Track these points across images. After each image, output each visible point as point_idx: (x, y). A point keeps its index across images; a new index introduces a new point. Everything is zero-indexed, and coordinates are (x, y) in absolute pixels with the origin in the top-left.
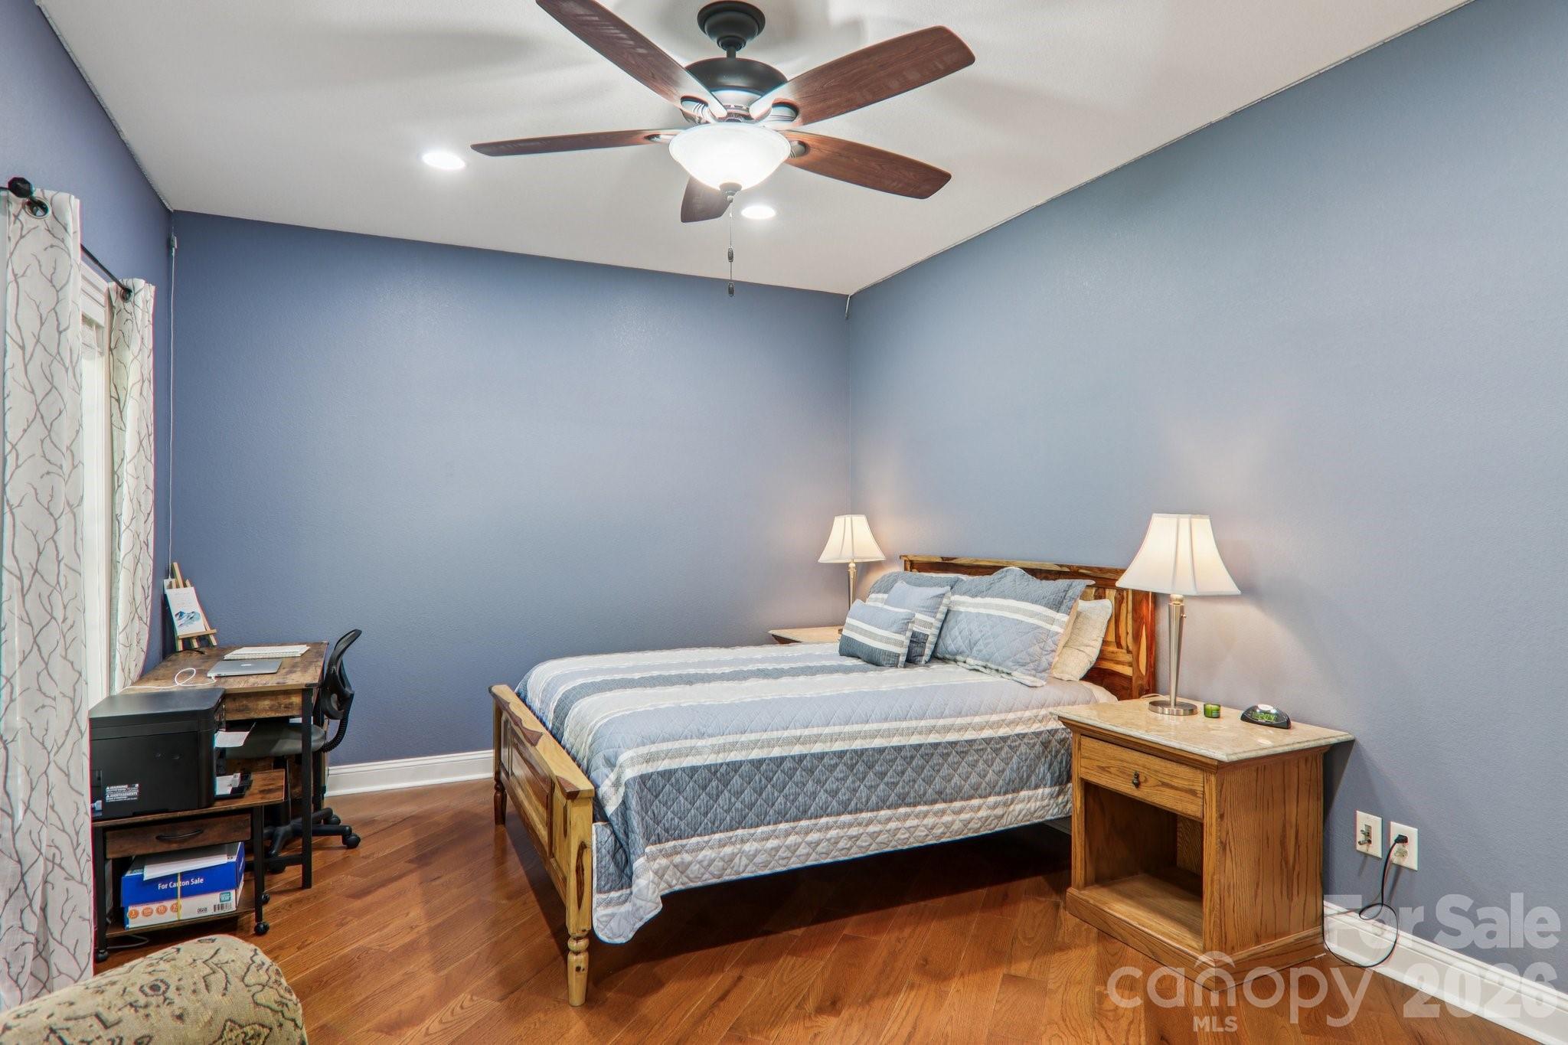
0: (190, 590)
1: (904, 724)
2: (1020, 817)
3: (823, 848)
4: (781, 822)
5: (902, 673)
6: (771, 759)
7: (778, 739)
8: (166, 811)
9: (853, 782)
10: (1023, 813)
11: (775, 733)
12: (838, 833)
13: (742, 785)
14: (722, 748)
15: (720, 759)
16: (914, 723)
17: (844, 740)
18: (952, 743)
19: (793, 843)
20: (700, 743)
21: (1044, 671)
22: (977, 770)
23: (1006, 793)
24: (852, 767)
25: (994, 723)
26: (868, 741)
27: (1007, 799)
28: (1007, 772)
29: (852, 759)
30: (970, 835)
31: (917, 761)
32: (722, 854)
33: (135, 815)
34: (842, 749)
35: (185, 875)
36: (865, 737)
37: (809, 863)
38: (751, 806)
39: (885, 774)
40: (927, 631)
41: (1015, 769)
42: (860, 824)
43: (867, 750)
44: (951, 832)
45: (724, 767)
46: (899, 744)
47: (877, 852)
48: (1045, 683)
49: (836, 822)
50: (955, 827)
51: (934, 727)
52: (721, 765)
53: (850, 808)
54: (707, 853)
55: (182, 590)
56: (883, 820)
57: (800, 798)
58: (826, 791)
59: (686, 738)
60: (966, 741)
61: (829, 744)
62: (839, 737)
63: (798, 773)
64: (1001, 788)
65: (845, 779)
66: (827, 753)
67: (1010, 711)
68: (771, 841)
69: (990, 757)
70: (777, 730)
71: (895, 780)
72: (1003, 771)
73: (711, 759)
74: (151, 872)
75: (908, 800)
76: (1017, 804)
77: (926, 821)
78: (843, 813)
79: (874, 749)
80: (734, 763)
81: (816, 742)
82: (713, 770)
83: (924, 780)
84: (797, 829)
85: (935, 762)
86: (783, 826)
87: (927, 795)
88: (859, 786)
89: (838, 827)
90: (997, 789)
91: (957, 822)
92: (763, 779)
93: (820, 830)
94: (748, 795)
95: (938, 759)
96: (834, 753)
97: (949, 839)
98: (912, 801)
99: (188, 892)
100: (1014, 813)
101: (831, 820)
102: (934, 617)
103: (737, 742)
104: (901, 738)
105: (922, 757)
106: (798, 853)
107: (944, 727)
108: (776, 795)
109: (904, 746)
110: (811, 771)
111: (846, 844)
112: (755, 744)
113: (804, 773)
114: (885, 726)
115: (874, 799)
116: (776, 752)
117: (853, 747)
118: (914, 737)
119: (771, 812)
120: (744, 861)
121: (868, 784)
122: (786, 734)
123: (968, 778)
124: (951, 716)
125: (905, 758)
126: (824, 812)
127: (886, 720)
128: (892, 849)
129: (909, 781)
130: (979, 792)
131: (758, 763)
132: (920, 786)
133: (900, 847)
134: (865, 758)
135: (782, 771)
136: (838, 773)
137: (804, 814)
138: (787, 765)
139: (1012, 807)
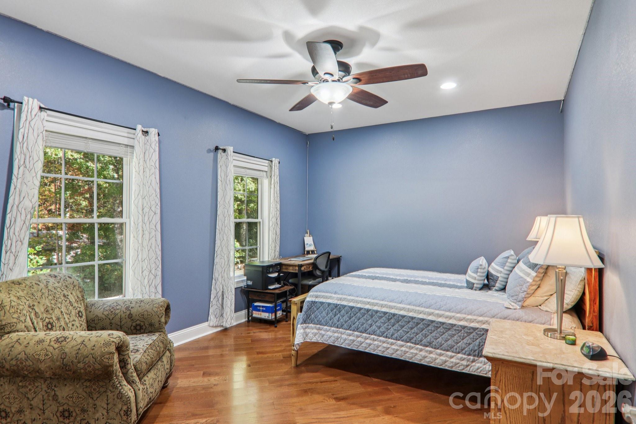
0: (311, 238)
1: (418, 308)
2: (479, 370)
3: (372, 347)
4: (356, 331)
5: (466, 291)
6: (356, 307)
7: (361, 301)
8: (256, 289)
9: (388, 325)
10: (481, 369)
11: (361, 298)
12: (378, 343)
13: (344, 313)
14: (341, 299)
15: (339, 303)
16: (422, 309)
17: (387, 308)
18: (442, 323)
19: (360, 341)
20: (334, 295)
21: (520, 301)
22: (453, 339)
23: (469, 355)
24: (389, 320)
25: (468, 319)
26: (397, 310)
27: (470, 359)
28: (471, 346)
29: (389, 316)
30: (447, 368)
31: (421, 326)
32: (334, 335)
33: (252, 289)
34: (385, 311)
35: (263, 307)
36: (396, 309)
37: (366, 351)
38: (346, 322)
39: (403, 327)
40: (499, 275)
41: (477, 345)
42: (388, 343)
43: (397, 314)
44: (435, 363)
45: (339, 306)
46: (412, 316)
47: (396, 358)
48: (518, 308)
49: (378, 339)
50: (437, 361)
51: (433, 313)
52: (339, 305)
53: (384, 335)
54: (329, 333)
55: (309, 237)
56: (399, 344)
57: (364, 325)
58: (376, 325)
59: (330, 293)
60: (450, 324)
61: (380, 308)
62: (386, 306)
63: (366, 315)
64: (466, 351)
65: (385, 323)
66: (379, 311)
67: (481, 316)
68: (351, 337)
69: (462, 335)
70: (362, 297)
71: (407, 330)
72: (470, 344)
73: (335, 302)
74: (256, 304)
75: (412, 341)
76: (478, 363)
77: (421, 353)
78: (381, 336)
79: (400, 315)
80: (343, 305)
81: (375, 306)
82: (336, 306)
83: (422, 335)
84: (362, 336)
85: (430, 328)
86: (356, 333)
87: (422, 342)
88: (391, 328)
89: (379, 341)
90: (464, 351)
91: (439, 359)
92: (352, 314)
93: (371, 339)
94: (346, 318)
95: (432, 328)
96: (382, 312)
97: (433, 366)
98: (414, 341)
99: (263, 311)
100: (475, 367)
101: (376, 337)
102: (503, 268)
103: (346, 298)
104: (414, 313)
105: (423, 324)
106: (362, 345)
107: (438, 314)
108: (355, 321)
109: (415, 318)
110: (372, 316)
111: (382, 349)
112: (352, 301)
113: (368, 316)
114: (408, 307)
115: (396, 335)
116: (359, 305)
117: (391, 312)
118: (420, 315)
119: (353, 326)
120: (342, 341)
121: (394, 328)
122: (365, 300)
123: (447, 341)
124: (443, 310)
125: (414, 323)
126: (374, 333)
127: (410, 304)
128: (404, 359)
129: (414, 333)
130: (452, 349)
131: (352, 308)
132: (419, 337)
133: (407, 360)
134: (395, 317)
135: (360, 313)
136: (382, 320)
137: (365, 331)
138: (362, 311)
139: (474, 364)
